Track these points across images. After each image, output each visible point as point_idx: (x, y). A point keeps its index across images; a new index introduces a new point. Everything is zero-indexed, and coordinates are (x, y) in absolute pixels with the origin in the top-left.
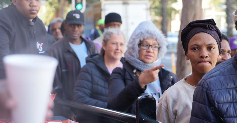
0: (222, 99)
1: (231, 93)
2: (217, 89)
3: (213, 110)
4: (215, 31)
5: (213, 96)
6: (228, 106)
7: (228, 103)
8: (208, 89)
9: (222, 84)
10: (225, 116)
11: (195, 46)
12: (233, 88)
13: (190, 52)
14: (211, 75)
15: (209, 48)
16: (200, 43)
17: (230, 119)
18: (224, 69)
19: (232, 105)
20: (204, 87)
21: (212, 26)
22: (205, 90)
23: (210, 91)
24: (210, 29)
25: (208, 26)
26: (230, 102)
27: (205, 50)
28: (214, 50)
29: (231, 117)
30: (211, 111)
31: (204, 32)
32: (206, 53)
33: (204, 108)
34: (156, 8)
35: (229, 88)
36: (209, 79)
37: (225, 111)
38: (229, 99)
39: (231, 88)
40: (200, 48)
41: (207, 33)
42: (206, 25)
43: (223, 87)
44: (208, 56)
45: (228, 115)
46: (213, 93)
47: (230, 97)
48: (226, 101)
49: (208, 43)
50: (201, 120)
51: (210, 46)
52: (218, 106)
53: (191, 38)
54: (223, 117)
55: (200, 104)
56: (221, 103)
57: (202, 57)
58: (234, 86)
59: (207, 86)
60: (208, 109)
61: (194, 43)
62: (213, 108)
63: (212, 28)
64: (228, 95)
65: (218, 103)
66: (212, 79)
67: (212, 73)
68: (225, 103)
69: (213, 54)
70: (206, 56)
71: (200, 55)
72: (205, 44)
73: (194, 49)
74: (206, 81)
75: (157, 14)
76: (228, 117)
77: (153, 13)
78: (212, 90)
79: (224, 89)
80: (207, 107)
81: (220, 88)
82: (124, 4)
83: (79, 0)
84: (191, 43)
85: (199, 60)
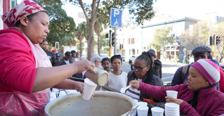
13: (113, 64)
16: (116, 61)
27: (118, 63)
32: (118, 64)
57: (117, 66)
73: (114, 63)
82: (70, 47)
83: (57, 46)
84: (114, 61)
85: (116, 66)
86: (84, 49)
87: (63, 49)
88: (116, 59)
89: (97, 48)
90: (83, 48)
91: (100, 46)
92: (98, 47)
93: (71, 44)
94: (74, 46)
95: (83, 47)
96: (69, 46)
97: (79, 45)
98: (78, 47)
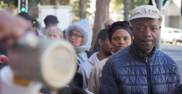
0: (122, 73)
1: (128, 69)
2: (119, 66)
3: (116, 80)
4: (130, 28)
5: (116, 71)
6: (125, 77)
7: (125, 75)
8: (113, 66)
9: (122, 63)
10: (123, 84)
11: (116, 37)
12: (129, 66)
13: (113, 41)
14: (115, 57)
15: (125, 39)
16: (120, 35)
17: (126, 86)
18: (123, 53)
19: (128, 77)
20: (110, 65)
21: (127, 25)
22: (111, 66)
23: (114, 67)
24: (126, 27)
25: (125, 25)
26: (126, 75)
28: (128, 40)
29: (127, 85)
30: (114, 81)
31: (122, 29)
32: (123, 41)
33: (110, 78)
34: (76, 11)
35: (126, 66)
36: (113, 60)
37: (123, 81)
38: (126, 73)
39: (128, 66)
40: (119, 38)
41: (124, 29)
42: (124, 24)
43: (122, 65)
44: (124, 43)
45: (125, 83)
46: (116, 69)
47: (127, 72)
48: (124, 74)
49: (125, 35)
50: (107, 86)
51: (126, 37)
52: (119, 77)
53: (114, 32)
54: (122, 85)
55: (107, 76)
56: (121, 76)
57: (120, 44)
58: (129, 65)
59: (112, 64)
60: (112, 79)
61: (116, 35)
62: (116, 79)
63: (128, 26)
64: (126, 70)
65: (119, 76)
66: (115, 60)
67: (116, 56)
68: (123, 76)
69: (127, 42)
70: (123, 43)
71: (119, 43)
72: (122, 36)
73: (115, 39)
74: (112, 60)
75: (76, 15)
76: (125, 85)
77: (74, 15)
78: (115, 67)
79: (123, 66)
80: (112, 77)
81: (121, 66)
82: (54, 8)
83: (23, 5)
84: (114, 35)
85: (118, 45)
86: (90, 14)
87: (38, 12)
88: (118, 30)
89: (123, 11)
90: (88, 13)
91: (129, 6)
92: (125, 9)
93: (57, 3)
94: (64, 4)
95: (88, 10)
96: (52, 6)
97: (78, 5)
98: (77, 8)
